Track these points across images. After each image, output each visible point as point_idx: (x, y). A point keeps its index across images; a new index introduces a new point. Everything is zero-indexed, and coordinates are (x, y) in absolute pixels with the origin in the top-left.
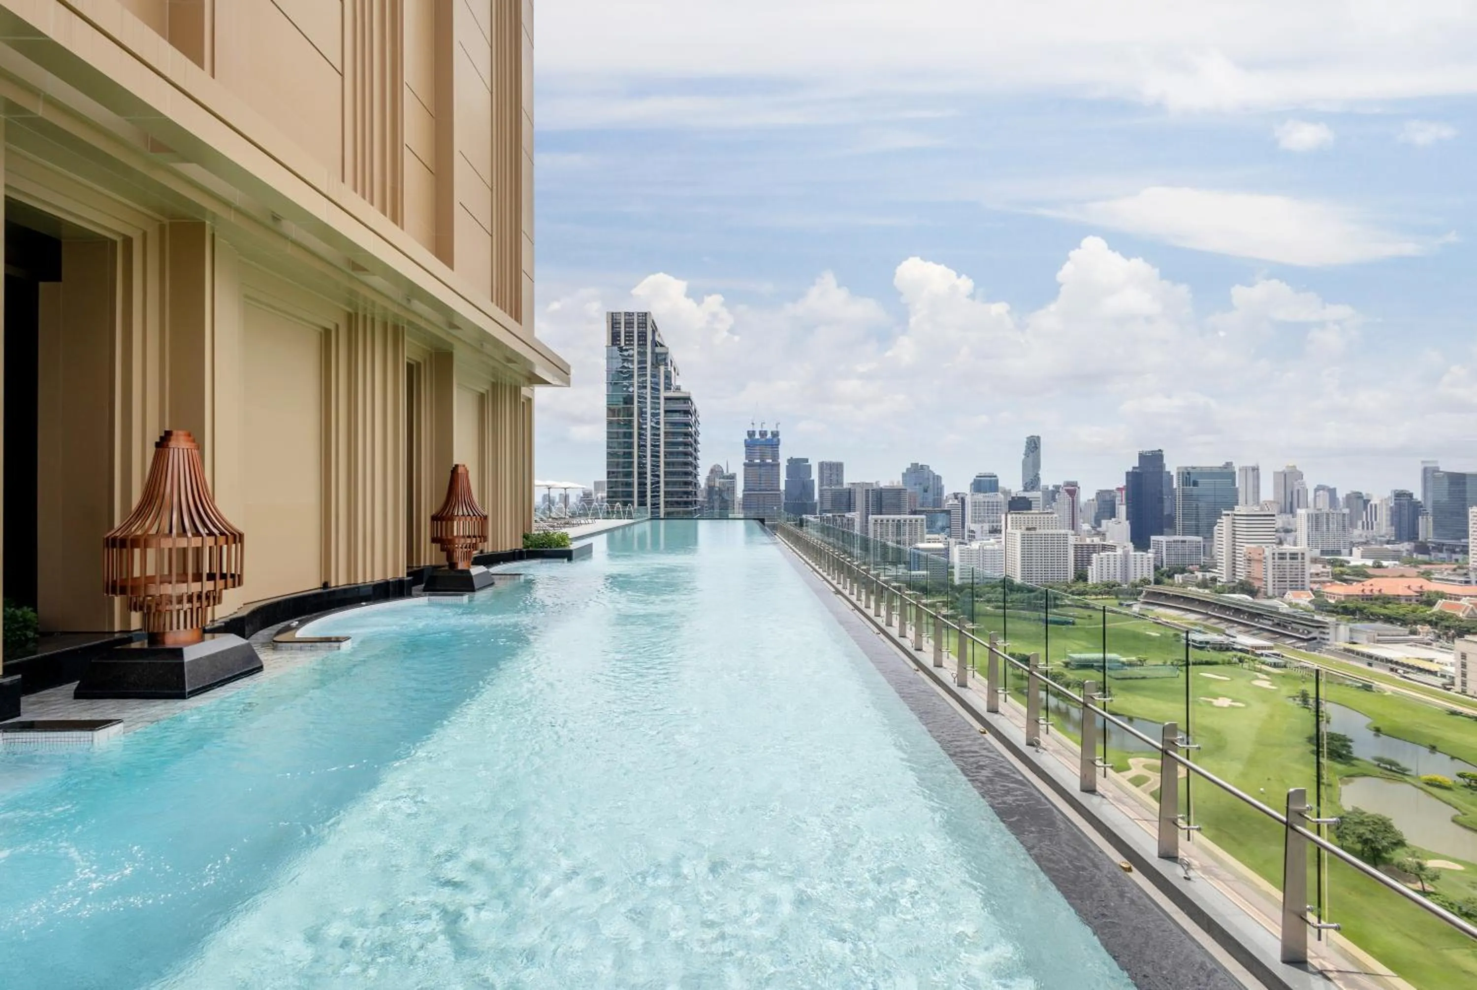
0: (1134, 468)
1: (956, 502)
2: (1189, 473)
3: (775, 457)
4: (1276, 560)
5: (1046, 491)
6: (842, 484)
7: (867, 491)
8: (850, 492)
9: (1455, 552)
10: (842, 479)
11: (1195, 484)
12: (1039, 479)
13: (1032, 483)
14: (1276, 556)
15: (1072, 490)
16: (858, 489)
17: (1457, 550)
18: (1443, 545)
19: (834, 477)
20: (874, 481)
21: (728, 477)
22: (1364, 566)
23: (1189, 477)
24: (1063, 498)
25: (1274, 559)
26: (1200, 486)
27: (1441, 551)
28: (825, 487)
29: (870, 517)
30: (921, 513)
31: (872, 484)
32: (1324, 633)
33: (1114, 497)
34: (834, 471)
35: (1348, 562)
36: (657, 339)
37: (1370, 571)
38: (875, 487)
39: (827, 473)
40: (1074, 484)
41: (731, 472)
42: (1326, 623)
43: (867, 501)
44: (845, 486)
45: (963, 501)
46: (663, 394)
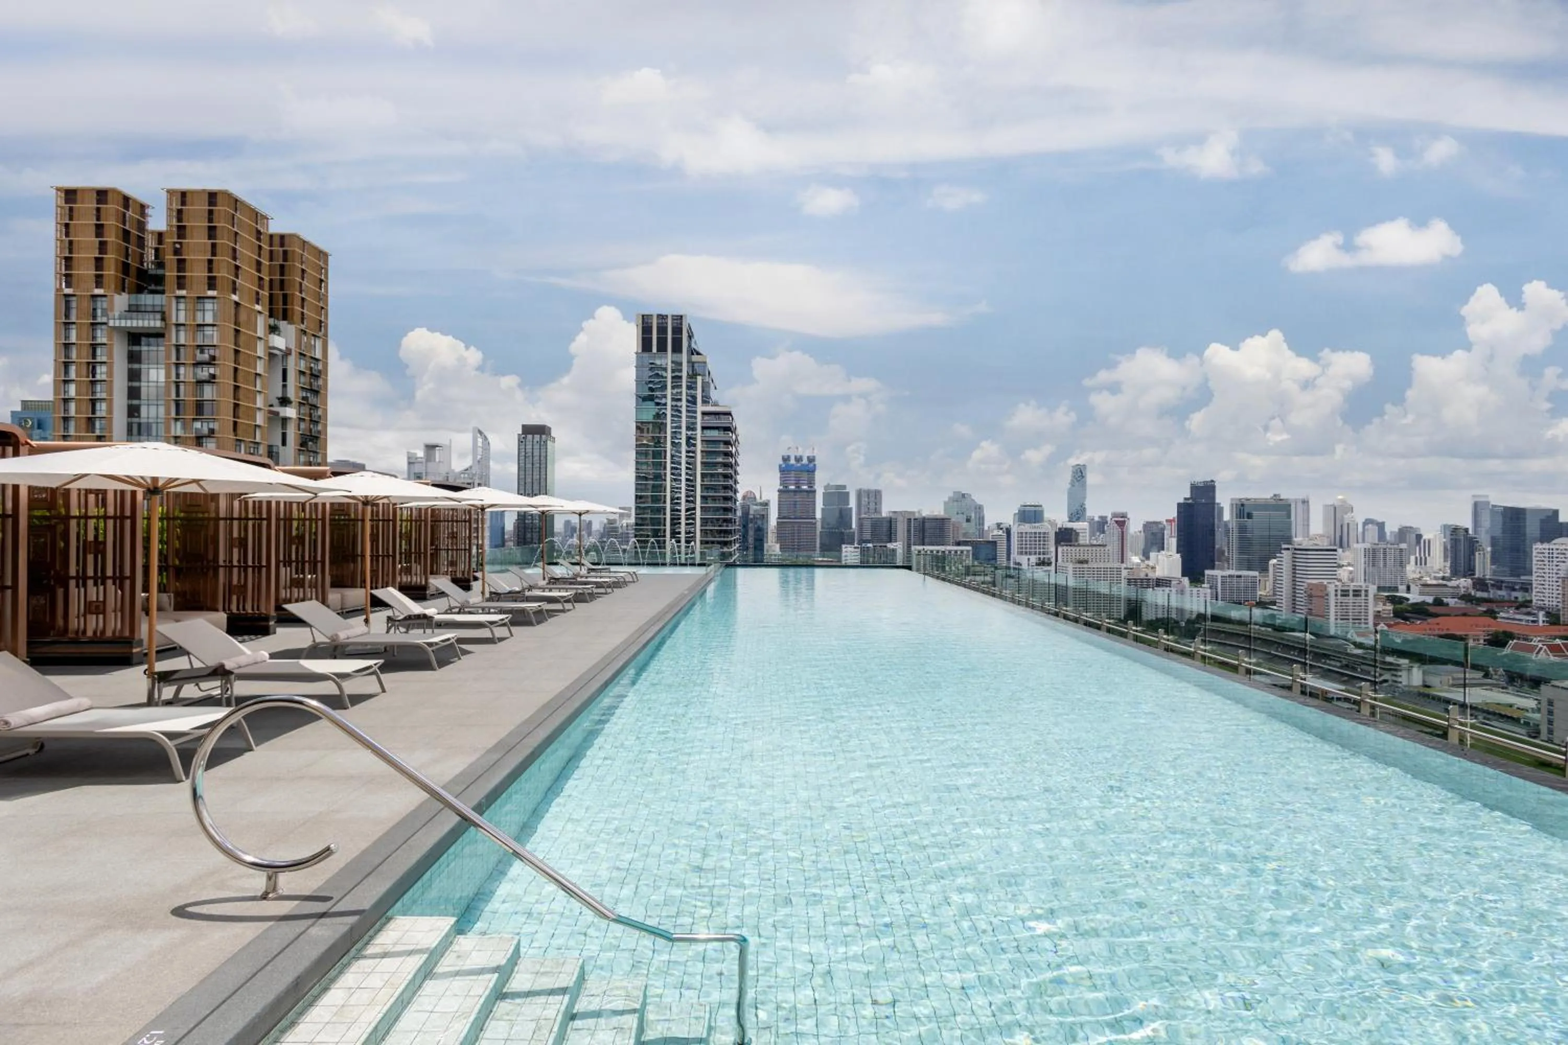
0: (1186, 499)
1: (1000, 532)
2: (1243, 505)
3: (811, 483)
4: (1339, 597)
5: (1091, 521)
6: (880, 513)
7: (909, 520)
8: (891, 522)
9: (1514, 590)
10: (881, 508)
11: (1250, 516)
12: (1085, 509)
13: (1077, 514)
14: (1339, 593)
15: (1121, 522)
16: (900, 518)
17: (1517, 587)
18: (1502, 582)
19: (872, 506)
20: (915, 510)
21: (761, 504)
22: (1424, 603)
23: (1243, 510)
24: (1112, 530)
25: (1336, 595)
26: (1255, 519)
27: (1500, 588)
28: (863, 516)
29: (913, 548)
30: (965, 543)
31: (913, 513)
32: (1396, 676)
33: (1163, 529)
34: (872, 499)
35: (1407, 599)
36: (693, 346)
37: (1432, 609)
38: (917, 516)
39: (865, 500)
40: (1124, 516)
41: (764, 499)
42: (1398, 665)
43: (909, 531)
44: (884, 515)
45: (1008, 531)
46: (700, 408)
